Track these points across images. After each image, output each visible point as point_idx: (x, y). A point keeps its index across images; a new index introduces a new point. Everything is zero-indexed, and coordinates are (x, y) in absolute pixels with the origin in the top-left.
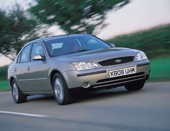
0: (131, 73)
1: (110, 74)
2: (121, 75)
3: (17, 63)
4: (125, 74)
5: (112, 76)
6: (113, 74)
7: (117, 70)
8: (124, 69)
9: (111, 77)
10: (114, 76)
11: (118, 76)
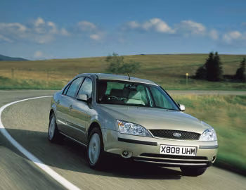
0: (188, 155)
1: (161, 149)
2: (175, 154)
3: (63, 94)
4: (180, 154)
5: (163, 153)
6: (165, 150)
7: (171, 147)
8: (181, 148)
9: (161, 153)
10: (166, 153)
11: (170, 154)
